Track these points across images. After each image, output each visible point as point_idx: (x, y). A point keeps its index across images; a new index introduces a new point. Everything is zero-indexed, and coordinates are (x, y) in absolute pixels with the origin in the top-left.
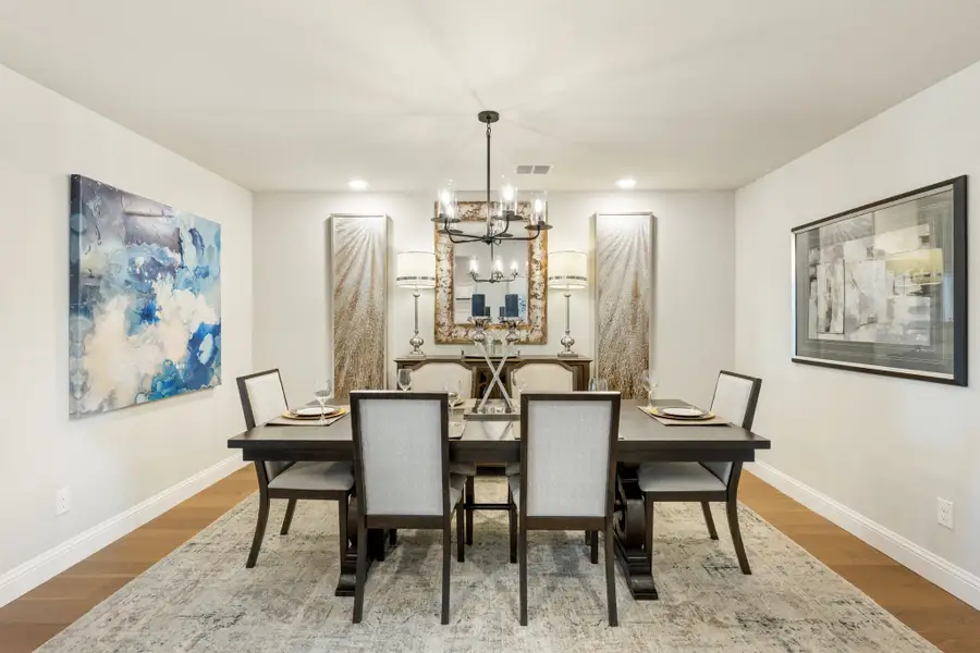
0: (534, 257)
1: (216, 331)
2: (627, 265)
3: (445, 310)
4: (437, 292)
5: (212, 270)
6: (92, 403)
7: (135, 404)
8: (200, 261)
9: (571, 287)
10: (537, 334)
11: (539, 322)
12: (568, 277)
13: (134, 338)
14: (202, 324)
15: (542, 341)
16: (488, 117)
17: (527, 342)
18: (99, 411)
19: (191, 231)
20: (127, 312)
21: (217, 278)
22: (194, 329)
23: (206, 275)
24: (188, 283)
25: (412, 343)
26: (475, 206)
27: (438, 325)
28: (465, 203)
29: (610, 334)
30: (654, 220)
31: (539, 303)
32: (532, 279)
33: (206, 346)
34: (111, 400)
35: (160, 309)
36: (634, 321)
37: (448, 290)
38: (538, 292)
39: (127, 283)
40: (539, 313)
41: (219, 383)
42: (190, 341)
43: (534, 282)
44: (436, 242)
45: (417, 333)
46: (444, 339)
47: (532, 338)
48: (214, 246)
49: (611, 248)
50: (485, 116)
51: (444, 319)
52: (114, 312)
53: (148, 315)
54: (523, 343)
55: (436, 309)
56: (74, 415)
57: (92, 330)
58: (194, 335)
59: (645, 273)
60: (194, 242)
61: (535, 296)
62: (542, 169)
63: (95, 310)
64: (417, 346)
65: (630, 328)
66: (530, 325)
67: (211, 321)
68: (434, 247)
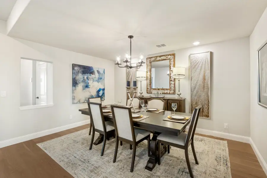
0: (171, 69)
1: (104, 90)
2: (201, 69)
3: (149, 85)
4: (147, 80)
5: (103, 78)
6: (76, 101)
7: (84, 102)
8: (99, 76)
9: (180, 78)
10: (172, 92)
11: (173, 88)
12: (178, 75)
13: (84, 91)
14: (100, 88)
15: (174, 93)
16: (131, 37)
17: (169, 94)
18: (77, 103)
19: (97, 71)
20: (83, 86)
21: (104, 79)
22: (98, 89)
23: (101, 79)
24: (96, 81)
25: (140, 93)
26: (156, 57)
27: (147, 89)
28: (153, 57)
29: (195, 92)
30: (211, 54)
31: (173, 83)
32: (171, 76)
33: (101, 93)
34: (79, 101)
35: (90, 85)
36: (204, 87)
37: (149, 80)
38: (173, 80)
39: (83, 81)
40: (173, 86)
41: (104, 99)
42: (97, 92)
43: (171, 77)
44: (147, 68)
45: (141, 91)
46: (149, 92)
47: (171, 93)
48: (103, 73)
49: (195, 64)
50: (130, 37)
51: (149, 87)
52: (80, 87)
53: (87, 86)
54: (168, 94)
55: (147, 85)
56: (73, 103)
57: (76, 89)
58: (98, 90)
59: (208, 72)
60: (98, 73)
61: (172, 80)
62: (163, 45)
63: (76, 86)
64: (141, 94)
65: (202, 90)
66: (170, 89)
67: (102, 87)
68: (146, 69)
